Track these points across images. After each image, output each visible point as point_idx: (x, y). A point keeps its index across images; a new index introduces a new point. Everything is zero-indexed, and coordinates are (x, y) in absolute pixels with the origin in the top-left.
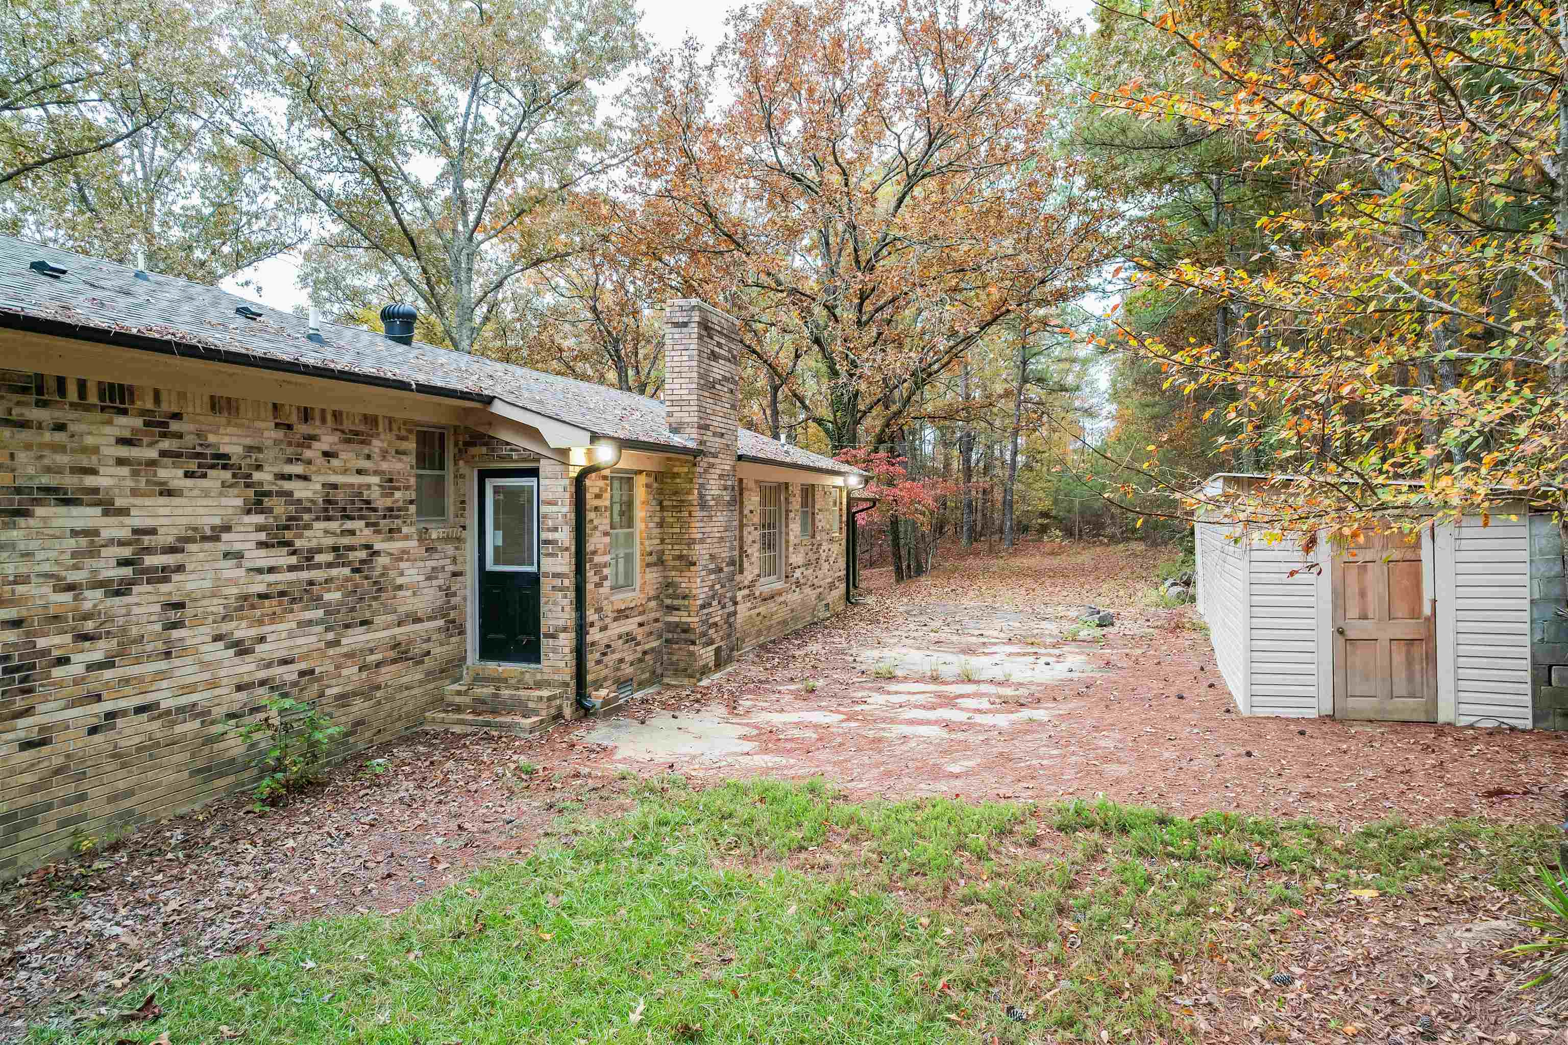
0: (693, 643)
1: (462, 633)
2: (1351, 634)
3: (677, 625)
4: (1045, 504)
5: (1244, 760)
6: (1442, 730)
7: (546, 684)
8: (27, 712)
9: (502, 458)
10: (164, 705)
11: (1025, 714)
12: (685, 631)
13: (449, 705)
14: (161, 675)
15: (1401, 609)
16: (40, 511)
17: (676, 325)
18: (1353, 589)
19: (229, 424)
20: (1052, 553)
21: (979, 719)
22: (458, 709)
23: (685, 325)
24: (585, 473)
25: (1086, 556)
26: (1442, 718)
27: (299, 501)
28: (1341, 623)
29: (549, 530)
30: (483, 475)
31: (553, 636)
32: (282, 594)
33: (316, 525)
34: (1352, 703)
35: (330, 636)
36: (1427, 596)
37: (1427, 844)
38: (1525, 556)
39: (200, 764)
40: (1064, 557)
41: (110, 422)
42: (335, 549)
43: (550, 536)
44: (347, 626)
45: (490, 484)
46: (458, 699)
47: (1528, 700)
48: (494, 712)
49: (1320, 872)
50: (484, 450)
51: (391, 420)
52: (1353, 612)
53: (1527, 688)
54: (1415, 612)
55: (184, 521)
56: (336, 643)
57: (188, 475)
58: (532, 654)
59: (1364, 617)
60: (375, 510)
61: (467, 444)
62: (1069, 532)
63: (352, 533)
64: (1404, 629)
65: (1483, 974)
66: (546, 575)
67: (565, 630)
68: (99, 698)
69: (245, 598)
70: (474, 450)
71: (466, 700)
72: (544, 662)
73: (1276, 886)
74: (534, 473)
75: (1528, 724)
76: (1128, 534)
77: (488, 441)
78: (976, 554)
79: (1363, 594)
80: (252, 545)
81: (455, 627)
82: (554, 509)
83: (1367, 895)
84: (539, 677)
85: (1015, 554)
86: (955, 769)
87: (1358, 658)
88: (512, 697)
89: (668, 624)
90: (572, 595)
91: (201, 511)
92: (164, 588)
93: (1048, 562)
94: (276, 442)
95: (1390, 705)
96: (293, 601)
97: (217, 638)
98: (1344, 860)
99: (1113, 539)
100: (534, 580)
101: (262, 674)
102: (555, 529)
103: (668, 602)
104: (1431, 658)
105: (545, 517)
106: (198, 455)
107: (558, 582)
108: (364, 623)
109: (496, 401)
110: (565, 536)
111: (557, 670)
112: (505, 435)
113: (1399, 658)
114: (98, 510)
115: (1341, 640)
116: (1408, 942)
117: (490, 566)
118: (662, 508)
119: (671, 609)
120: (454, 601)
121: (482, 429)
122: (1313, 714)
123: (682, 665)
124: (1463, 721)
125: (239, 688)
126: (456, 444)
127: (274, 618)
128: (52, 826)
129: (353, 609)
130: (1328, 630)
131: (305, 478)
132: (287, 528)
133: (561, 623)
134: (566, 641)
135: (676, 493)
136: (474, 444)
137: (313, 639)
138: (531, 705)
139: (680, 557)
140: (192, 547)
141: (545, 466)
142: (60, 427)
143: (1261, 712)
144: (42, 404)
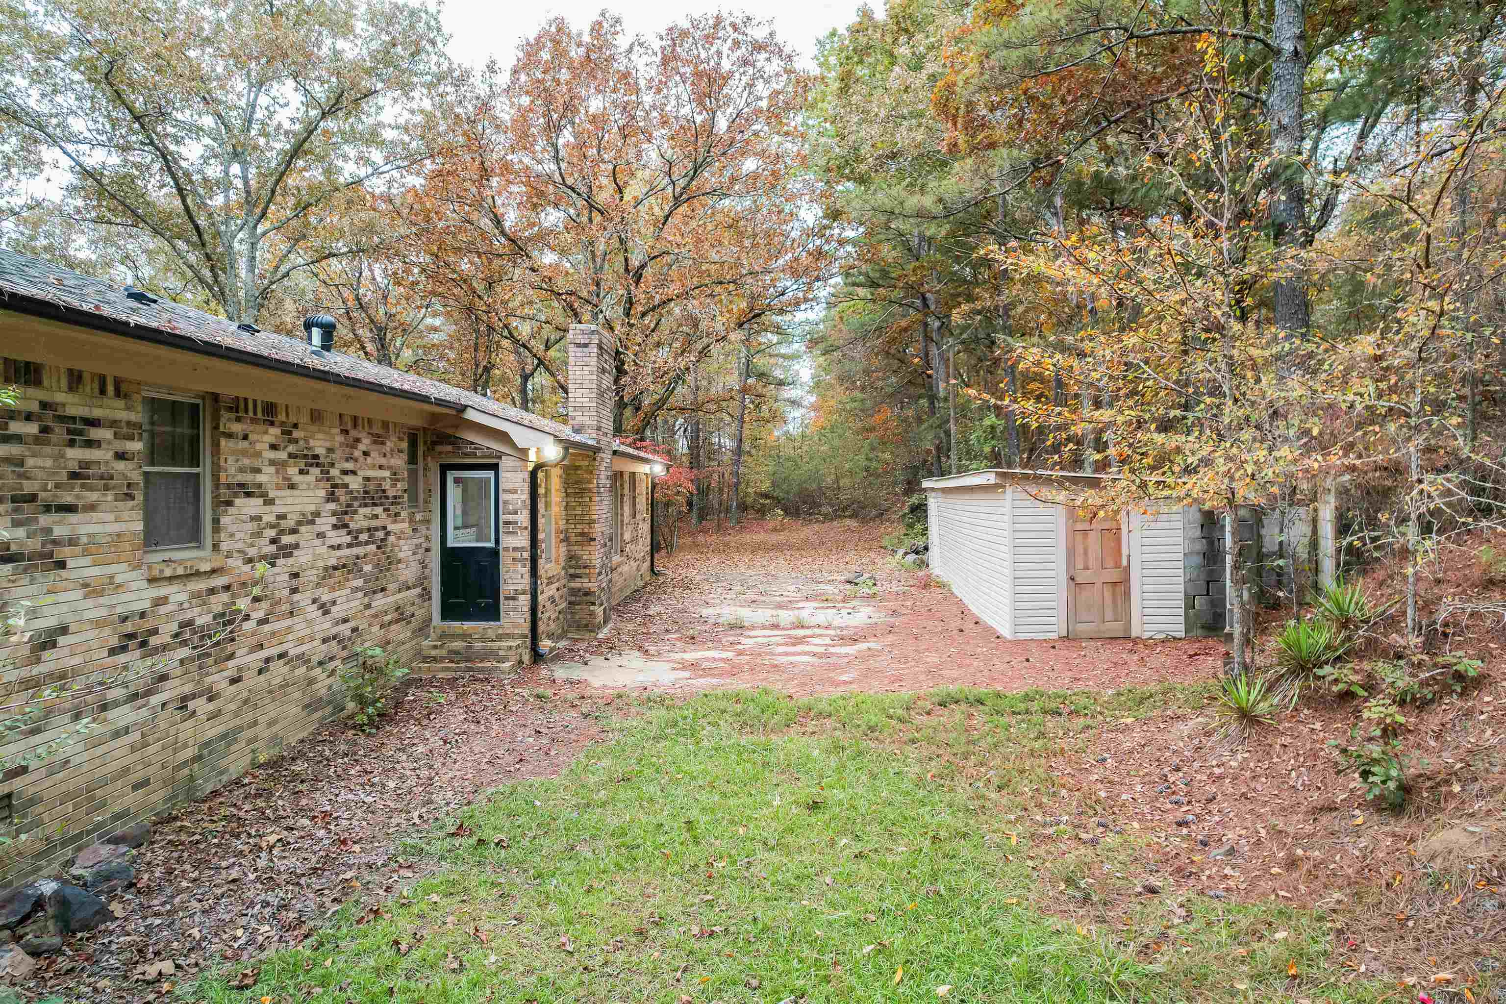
0: (593, 604)
1: (430, 599)
2: (1079, 580)
3: (579, 589)
4: (765, 486)
5: (1026, 664)
6: (1136, 641)
7: (509, 637)
8: (231, 656)
9: (466, 455)
10: (292, 653)
11: (862, 646)
12: (586, 594)
13: (425, 657)
14: (289, 630)
15: (1109, 563)
16: (238, 501)
17: (579, 345)
18: (1080, 549)
19: (319, 431)
20: (775, 530)
21: (832, 650)
22: (435, 660)
23: (586, 345)
24: (538, 467)
25: (808, 531)
26: (1134, 634)
27: (352, 492)
28: (1072, 572)
29: (510, 513)
30: (444, 469)
31: (514, 598)
32: (344, 566)
33: (362, 510)
34: (1081, 627)
35: (366, 600)
36: (1125, 552)
37: (1151, 696)
38: (1180, 525)
39: (307, 700)
40: (786, 532)
41: (266, 433)
42: (369, 530)
43: (511, 518)
44: (374, 592)
45: (451, 476)
46: (434, 653)
47: (1182, 619)
48: (468, 660)
49: (1101, 713)
50: (449, 448)
51: (395, 424)
52: (1080, 566)
53: (1182, 611)
54: (1117, 565)
55: (299, 508)
56: (368, 606)
57: (301, 472)
58: (492, 613)
59: (1086, 568)
60: (387, 498)
61: (434, 443)
62: (787, 512)
63: (376, 516)
64: (1113, 575)
65: (1196, 742)
66: (507, 549)
67: (524, 592)
68: (261, 646)
69: (326, 569)
70: (439, 448)
71: (444, 652)
72: (504, 620)
73: (1081, 722)
74: (495, 467)
75: (1183, 634)
76: (840, 512)
77: (454, 441)
78: (705, 532)
79: (1086, 553)
80: (329, 527)
81: (426, 595)
82: (515, 496)
83: (1129, 720)
84: (500, 631)
85: (740, 532)
86: (844, 678)
87: (1085, 595)
88: (484, 648)
89: (572, 588)
90: (528, 564)
91: (306, 500)
92: (291, 561)
93: (775, 538)
94: (341, 444)
95: (1103, 627)
96: (349, 572)
97: (314, 601)
98: (1110, 707)
99: (828, 518)
100: (494, 554)
101: (334, 631)
102: (516, 513)
103: (572, 571)
104: (1127, 594)
105: (505, 503)
106: (305, 456)
107: (518, 555)
108: (383, 590)
109: (469, 410)
110: (523, 518)
111: (515, 625)
112: (471, 437)
113: (1108, 595)
114: (260, 501)
115: (1072, 584)
116: (1158, 736)
117: (450, 544)
118: (567, 495)
119: (573, 577)
120: (427, 571)
121: (450, 431)
122: (1054, 636)
123: (584, 622)
124: (1147, 635)
125: (325, 641)
126: (425, 443)
127: (340, 585)
128: (243, 744)
129: (377, 579)
130: (1063, 577)
131: (354, 473)
132: (346, 513)
133: (520, 587)
134: (524, 601)
135: (577, 482)
136: (441, 443)
137: (357, 603)
138: (501, 653)
139: (582, 534)
140: (303, 529)
141: (506, 464)
142: (245, 437)
143: (1022, 636)
144: (238, 419)
